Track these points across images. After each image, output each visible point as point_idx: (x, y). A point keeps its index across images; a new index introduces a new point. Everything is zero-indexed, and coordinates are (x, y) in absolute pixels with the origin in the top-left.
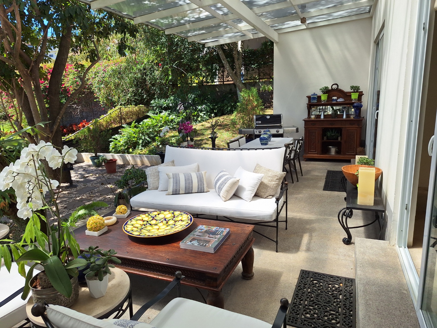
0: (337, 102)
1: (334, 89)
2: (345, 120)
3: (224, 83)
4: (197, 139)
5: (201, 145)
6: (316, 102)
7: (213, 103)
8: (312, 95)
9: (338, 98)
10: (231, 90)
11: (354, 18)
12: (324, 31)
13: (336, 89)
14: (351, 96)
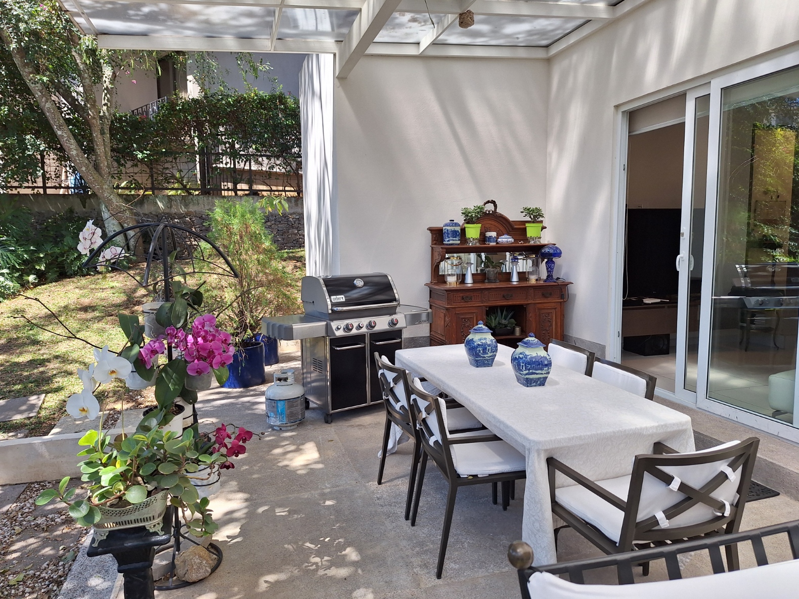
0: (497, 243)
1: (488, 212)
2: (515, 288)
3: (45, 191)
4: (17, 360)
5: (48, 380)
6: (459, 242)
7: (28, 245)
8: (446, 225)
9: (499, 235)
10: (71, 211)
11: (522, 53)
12: (459, 69)
13: (491, 212)
14: (525, 229)
